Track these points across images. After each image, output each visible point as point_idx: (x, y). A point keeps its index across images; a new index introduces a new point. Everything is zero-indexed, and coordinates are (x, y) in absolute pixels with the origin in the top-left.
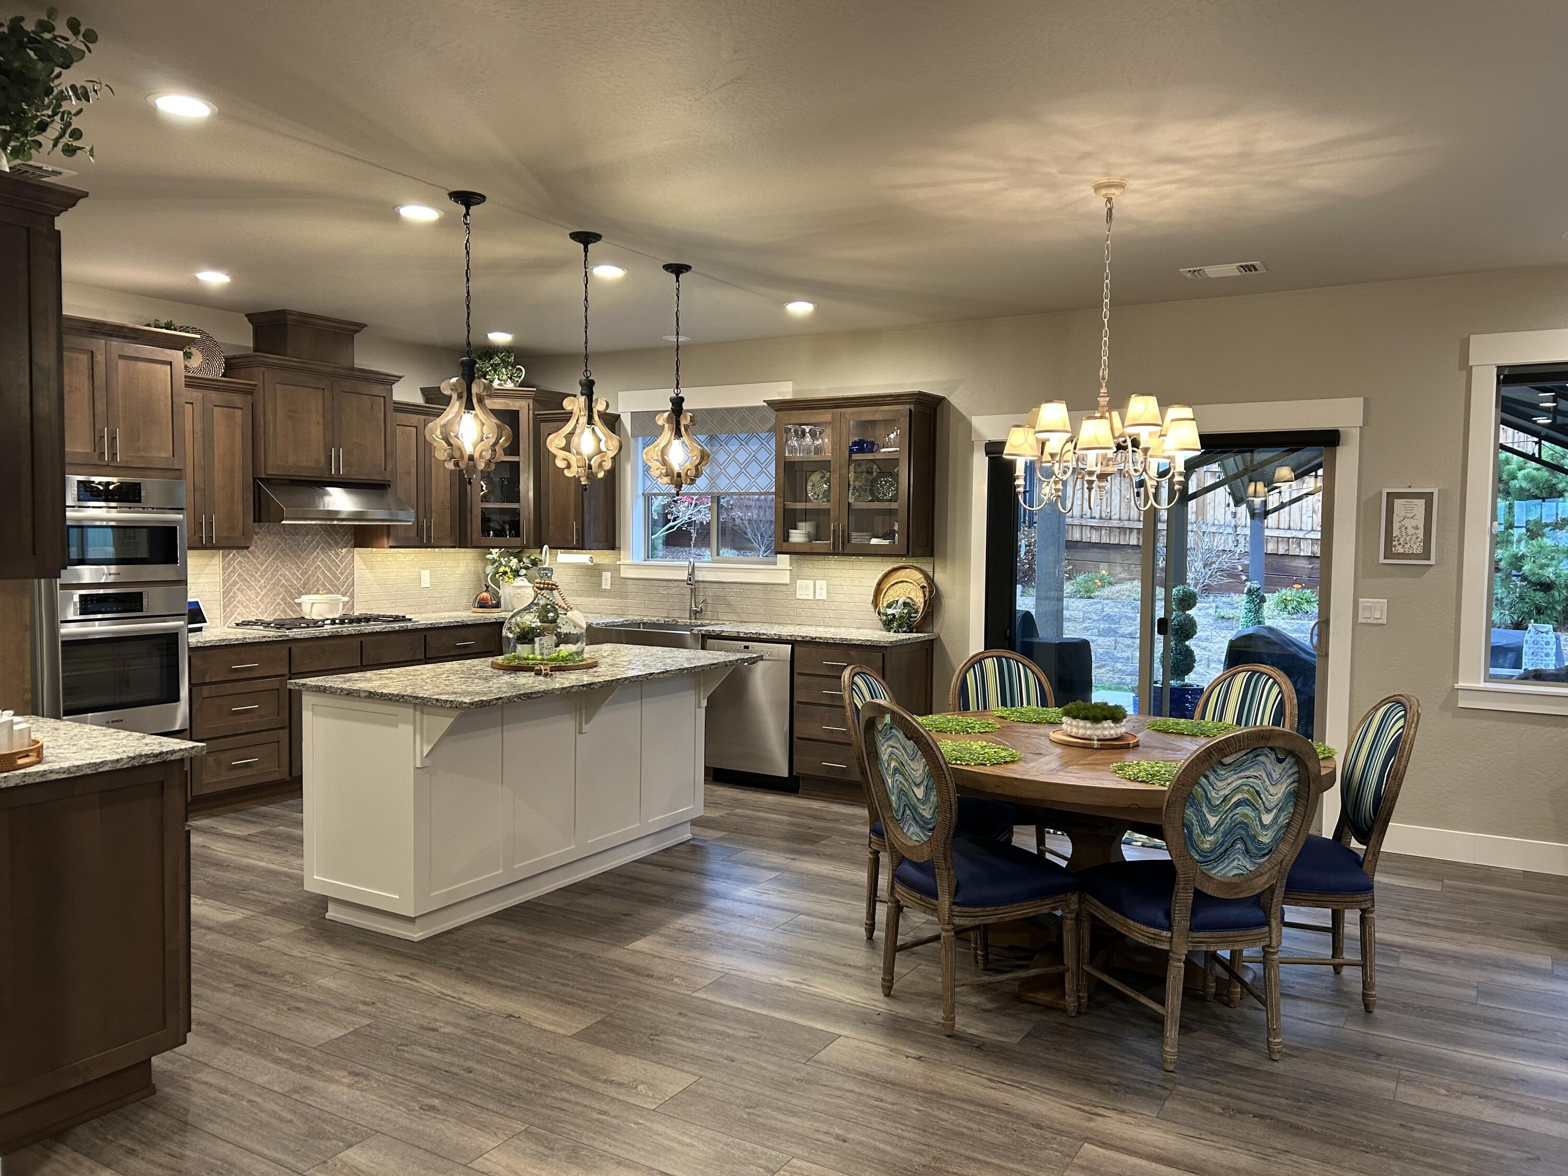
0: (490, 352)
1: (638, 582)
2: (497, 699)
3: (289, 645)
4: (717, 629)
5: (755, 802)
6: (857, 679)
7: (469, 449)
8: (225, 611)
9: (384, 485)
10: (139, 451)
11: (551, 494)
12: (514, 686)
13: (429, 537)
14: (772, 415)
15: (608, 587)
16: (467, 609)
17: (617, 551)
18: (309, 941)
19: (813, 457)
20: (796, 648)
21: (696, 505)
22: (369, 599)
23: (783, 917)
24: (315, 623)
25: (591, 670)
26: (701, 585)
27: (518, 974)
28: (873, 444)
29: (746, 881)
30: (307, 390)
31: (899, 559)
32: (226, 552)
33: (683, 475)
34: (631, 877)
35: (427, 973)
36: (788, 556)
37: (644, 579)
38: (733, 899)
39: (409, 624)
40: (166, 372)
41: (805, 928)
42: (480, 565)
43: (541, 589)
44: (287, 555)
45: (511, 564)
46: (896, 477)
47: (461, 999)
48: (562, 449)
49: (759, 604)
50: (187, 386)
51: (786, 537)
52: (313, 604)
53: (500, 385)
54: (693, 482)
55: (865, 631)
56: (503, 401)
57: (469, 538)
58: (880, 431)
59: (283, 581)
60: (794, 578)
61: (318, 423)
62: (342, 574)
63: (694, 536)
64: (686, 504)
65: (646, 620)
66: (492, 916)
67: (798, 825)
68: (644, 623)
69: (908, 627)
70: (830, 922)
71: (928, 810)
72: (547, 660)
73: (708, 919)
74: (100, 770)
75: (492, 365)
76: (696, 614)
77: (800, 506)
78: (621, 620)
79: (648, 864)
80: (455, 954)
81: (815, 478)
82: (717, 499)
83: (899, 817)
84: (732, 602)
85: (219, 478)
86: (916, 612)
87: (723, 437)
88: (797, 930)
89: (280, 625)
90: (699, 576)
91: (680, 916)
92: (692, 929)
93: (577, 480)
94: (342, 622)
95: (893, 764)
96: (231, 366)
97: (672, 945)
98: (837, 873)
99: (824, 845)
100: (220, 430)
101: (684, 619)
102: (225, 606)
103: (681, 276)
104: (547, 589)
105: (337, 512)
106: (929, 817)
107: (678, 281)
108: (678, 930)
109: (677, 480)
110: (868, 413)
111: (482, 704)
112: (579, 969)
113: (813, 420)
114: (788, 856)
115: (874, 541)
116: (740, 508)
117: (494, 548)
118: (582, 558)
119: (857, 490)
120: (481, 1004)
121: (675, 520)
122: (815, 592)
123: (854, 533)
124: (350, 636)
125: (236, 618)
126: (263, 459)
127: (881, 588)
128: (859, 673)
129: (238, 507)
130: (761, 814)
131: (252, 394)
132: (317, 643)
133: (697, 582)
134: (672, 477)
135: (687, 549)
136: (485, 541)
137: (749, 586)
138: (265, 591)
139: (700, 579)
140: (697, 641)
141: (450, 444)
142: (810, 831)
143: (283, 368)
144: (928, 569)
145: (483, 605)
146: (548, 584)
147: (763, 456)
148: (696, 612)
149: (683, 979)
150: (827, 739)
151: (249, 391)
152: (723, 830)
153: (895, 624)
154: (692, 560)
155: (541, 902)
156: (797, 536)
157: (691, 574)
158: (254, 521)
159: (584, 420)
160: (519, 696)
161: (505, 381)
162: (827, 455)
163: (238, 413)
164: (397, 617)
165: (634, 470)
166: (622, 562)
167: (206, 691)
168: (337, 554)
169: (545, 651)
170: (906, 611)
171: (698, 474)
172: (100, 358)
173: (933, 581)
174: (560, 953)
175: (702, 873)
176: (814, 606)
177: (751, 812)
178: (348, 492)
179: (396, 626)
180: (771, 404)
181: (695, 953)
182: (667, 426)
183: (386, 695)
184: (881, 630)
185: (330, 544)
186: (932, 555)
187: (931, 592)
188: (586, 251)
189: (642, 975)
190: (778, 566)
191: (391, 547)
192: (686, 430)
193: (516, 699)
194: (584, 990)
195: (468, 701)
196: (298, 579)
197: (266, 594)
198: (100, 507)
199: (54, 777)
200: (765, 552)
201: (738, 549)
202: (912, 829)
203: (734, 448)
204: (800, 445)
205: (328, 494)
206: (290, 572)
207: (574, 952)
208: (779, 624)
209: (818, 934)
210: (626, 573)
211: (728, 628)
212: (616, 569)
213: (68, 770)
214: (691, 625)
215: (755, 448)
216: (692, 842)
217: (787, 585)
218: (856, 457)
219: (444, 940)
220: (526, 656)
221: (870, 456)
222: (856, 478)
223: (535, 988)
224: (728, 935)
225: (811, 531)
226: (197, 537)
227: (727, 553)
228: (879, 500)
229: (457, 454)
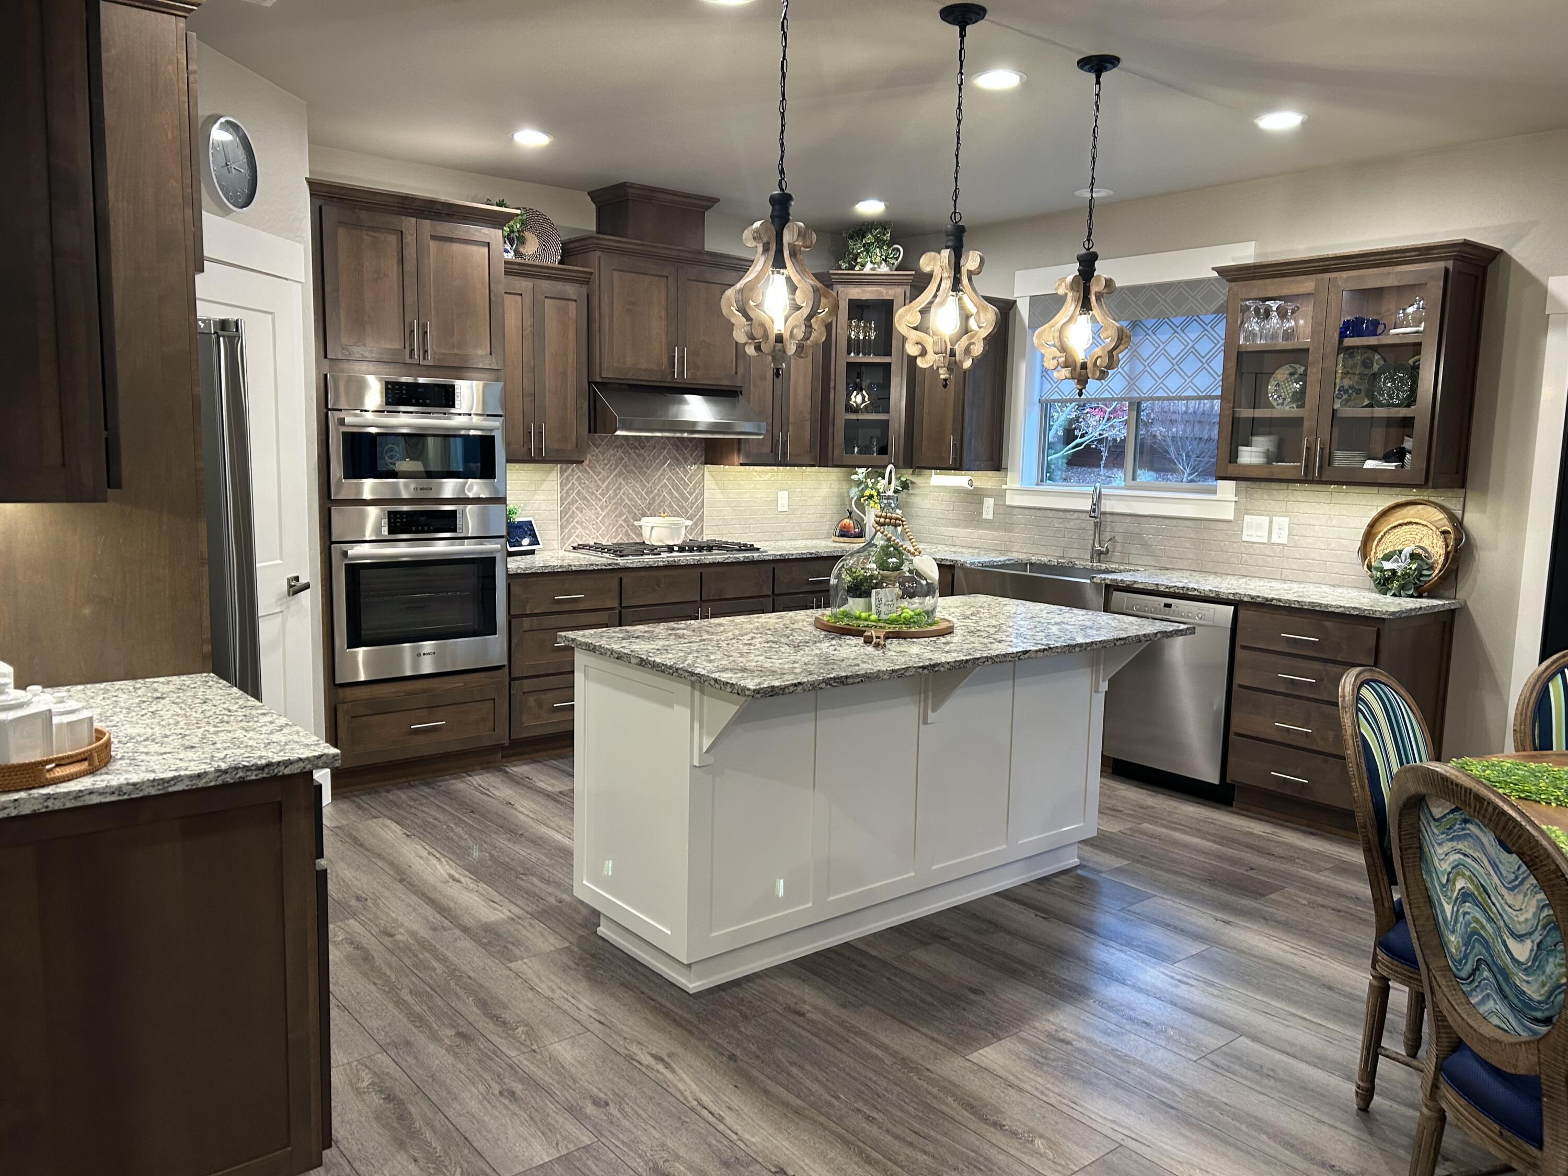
0: (862, 228)
1: (1026, 512)
2: (795, 685)
3: (620, 575)
4: (1127, 578)
5: (1169, 813)
6: (1366, 692)
7: (779, 326)
8: (562, 532)
9: (736, 392)
10: (453, 347)
11: (926, 402)
12: (827, 661)
13: (784, 454)
14: (1223, 291)
15: (990, 517)
16: (828, 537)
17: (1002, 473)
18: (566, 969)
19: (1281, 344)
20: (1242, 613)
21: (1109, 419)
22: (720, 523)
23: (1213, 1039)
24: (654, 550)
25: (943, 640)
26: (1109, 518)
27: (808, 1083)
28: (1376, 323)
29: (1157, 954)
30: (647, 278)
31: (1406, 491)
32: (564, 466)
33: (1089, 365)
34: (990, 922)
35: (690, 1058)
36: (1233, 483)
37: (1035, 508)
38: (1134, 987)
39: (756, 555)
40: (483, 255)
41: (1249, 1066)
42: (845, 486)
43: (883, 524)
44: (630, 472)
45: (878, 487)
46: (1414, 373)
47: (721, 1120)
48: (916, 328)
49: (1188, 545)
50: (506, 273)
51: (1233, 456)
52: (652, 528)
53: (873, 269)
54: (1103, 375)
55: (1345, 590)
56: (875, 288)
57: (830, 456)
58: (1388, 305)
59: (626, 501)
60: (1241, 512)
61: (661, 318)
62: (691, 494)
63: (1105, 455)
64: (1097, 418)
65: (1034, 559)
66: (796, 962)
67: (1234, 861)
68: (1031, 564)
69: (1416, 589)
70: (1291, 1061)
71: (1535, 986)
72: (885, 621)
73: (1095, 1020)
74: (171, 790)
75: (864, 246)
76: (1099, 555)
77: (1259, 413)
78: (1002, 558)
79: (1015, 900)
80: (735, 1026)
81: (1281, 374)
82: (1137, 406)
83: (1463, 974)
84: (1150, 542)
85: (549, 382)
86: (1431, 568)
87: (1149, 323)
88: (1236, 1067)
89: (618, 551)
90: (1108, 506)
91: (1053, 1007)
92: (1069, 1036)
93: (933, 371)
94: (682, 549)
95: (1460, 884)
96: (570, 251)
97: (1037, 1064)
98: (1297, 959)
99: (1274, 902)
100: (552, 327)
101: (1083, 560)
102: (563, 527)
103: (1103, 74)
104: (889, 524)
105: (694, 423)
106: (1536, 997)
107: (1098, 82)
108: (1049, 1035)
109: (1081, 374)
110: (1373, 278)
111: (773, 692)
112: (896, 1089)
113: (1286, 291)
114: (1220, 916)
115: (1370, 464)
116: (1163, 423)
117: (860, 467)
118: (960, 480)
119: (1346, 392)
120: (747, 1136)
121: (1082, 436)
122: (1270, 533)
123: (1338, 453)
124: (688, 566)
125: (573, 542)
126: (598, 362)
127: (1374, 531)
128: (1367, 682)
129: (571, 415)
130: (1178, 835)
131: (588, 283)
132: (652, 573)
133: (1104, 513)
134: (1074, 369)
135: (1096, 470)
136: (847, 458)
137: (1174, 522)
138: (606, 511)
139: (1108, 510)
140: (1099, 593)
141: (749, 319)
142: (1251, 873)
143: (622, 252)
144: (1455, 506)
145: (844, 533)
146: (891, 518)
147: (1204, 346)
148: (1100, 553)
149: (1051, 1144)
150: (1280, 740)
151: (585, 280)
152: (1123, 857)
153: (1396, 584)
154: (1098, 485)
155: (865, 948)
156: (1250, 456)
157: (1096, 505)
158: (590, 432)
159: (947, 284)
160: (828, 681)
161: (879, 264)
162: (1305, 340)
163: (572, 306)
164: (745, 545)
165: (1030, 371)
166: (1009, 486)
167: (527, 623)
168: (686, 472)
169: (883, 609)
170: (1414, 567)
171: (1112, 361)
172: (409, 239)
173: (1461, 523)
174: (874, 1050)
175: (1089, 929)
176: (1267, 552)
177: (1164, 830)
178: (706, 401)
179: (741, 556)
180: (1223, 272)
181: (1071, 1089)
182: (1070, 294)
183: (658, 664)
184: (1370, 590)
185: (678, 460)
186: (1463, 485)
187: (1458, 540)
188: (962, 36)
189: (985, 1120)
190: (1219, 496)
191: (742, 465)
192: (1098, 299)
193: (823, 685)
194: (897, 1137)
195: (752, 687)
196: (642, 498)
197: (608, 514)
198: (412, 412)
199: (96, 799)
200: (1190, 474)
201: (1157, 470)
202: (1490, 1005)
203: (1164, 338)
204: (1261, 329)
205: (684, 402)
206: (634, 491)
207: (894, 1054)
208: (1215, 573)
209: (1272, 1083)
210: (1013, 500)
211: (1143, 578)
212: (1000, 495)
213: (119, 789)
214: (1092, 570)
215: (1193, 336)
216: (1079, 872)
217: (1230, 521)
218: (1348, 342)
219: (727, 997)
220: (857, 614)
221: (1372, 341)
222: (1345, 374)
223: (828, 1116)
224: (1124, 1058)
225: (1271, 449)
226: (525, 449)
227: (1145, 476)
228: (1381, 405)
229: (758, 333)
